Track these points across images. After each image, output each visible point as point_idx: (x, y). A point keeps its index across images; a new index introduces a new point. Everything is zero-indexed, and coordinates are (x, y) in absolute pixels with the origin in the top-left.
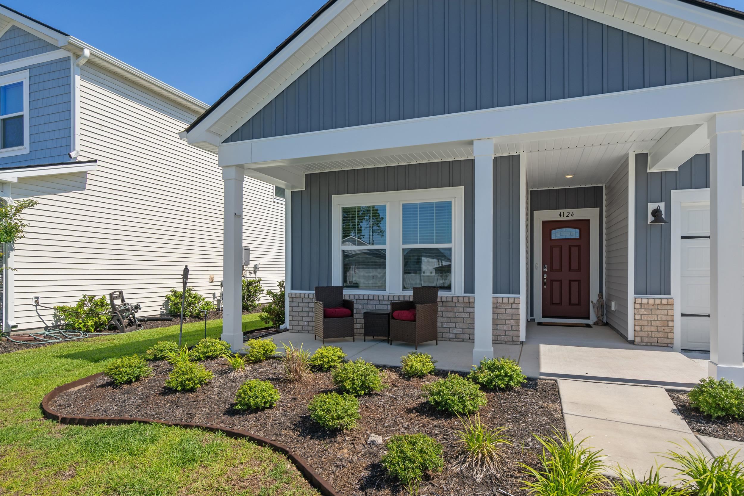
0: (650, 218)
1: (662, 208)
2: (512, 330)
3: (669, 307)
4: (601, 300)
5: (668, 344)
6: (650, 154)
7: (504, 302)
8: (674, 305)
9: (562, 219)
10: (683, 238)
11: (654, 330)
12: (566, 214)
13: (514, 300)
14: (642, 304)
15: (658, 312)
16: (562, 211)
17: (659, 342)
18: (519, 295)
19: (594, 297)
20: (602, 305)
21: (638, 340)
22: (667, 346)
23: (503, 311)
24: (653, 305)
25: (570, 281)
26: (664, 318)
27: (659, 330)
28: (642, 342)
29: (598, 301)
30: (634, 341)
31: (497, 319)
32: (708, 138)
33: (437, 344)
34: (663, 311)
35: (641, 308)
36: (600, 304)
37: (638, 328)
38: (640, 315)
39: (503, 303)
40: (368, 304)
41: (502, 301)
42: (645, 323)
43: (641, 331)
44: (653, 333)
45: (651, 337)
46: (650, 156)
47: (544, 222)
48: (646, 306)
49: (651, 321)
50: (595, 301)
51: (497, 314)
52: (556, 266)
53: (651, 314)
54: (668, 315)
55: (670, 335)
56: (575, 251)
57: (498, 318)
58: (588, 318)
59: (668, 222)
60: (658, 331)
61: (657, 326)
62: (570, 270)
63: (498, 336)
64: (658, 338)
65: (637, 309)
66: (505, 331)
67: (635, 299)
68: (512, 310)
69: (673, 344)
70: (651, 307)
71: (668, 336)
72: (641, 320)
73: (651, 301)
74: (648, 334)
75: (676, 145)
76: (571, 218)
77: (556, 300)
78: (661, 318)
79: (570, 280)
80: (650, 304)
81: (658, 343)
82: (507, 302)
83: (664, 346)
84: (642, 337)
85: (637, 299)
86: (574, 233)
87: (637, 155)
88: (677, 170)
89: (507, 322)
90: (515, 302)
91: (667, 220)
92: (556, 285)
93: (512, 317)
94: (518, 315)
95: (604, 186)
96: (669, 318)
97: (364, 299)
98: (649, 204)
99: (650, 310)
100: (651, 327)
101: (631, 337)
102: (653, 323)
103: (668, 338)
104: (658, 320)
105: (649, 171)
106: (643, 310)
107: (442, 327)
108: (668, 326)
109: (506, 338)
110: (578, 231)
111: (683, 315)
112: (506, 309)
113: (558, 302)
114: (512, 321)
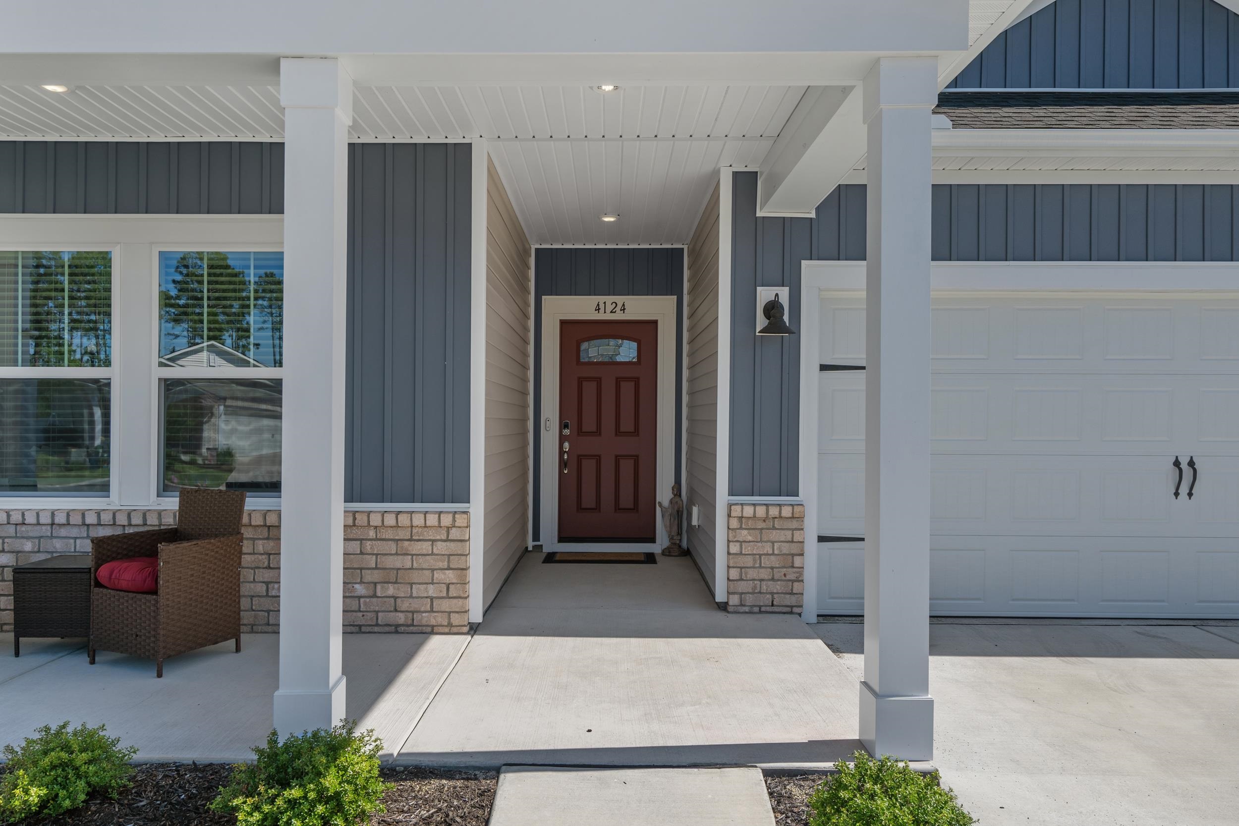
0: (761, 322)
1: (784, 300)
2: (448, 597)
3: (794, 524)
4: (677, 499)
5: (792, 607)
6: (762, 173)
7: (428, 524)
8: (806, 519)
9: (601, 316)
10: (824, 368)
11: (766, 577)
12: (609, 308)
13: (454, 518)
14: (742, 517)
15: (774, 535)
16: (601, 299)
17: (775, 603)
18: (466, 505)
19: (664, 494)
20: (678, 512)
21: (734, 600)
22: (791, 613)
23: (425, 547)
24: (764, 521)
25: (618, 458)
26: (786, 548)
27: (776, 577)
28: (742, 605)
29: (671, 501)
30: (727, 603)
31: (412, 569)
32: (864, 123)
33: (238, 649)
34: (783, 532)
35: (741, 528)
36: (676, 508)
37: (734, 574)
38: (738, 544)
39: (426, 527)
40: (52, 537)
41: (423, 521)
42: (749, 561)
43: (741, 579)
44: (764, 583)
45: (760, 593)
46: (761, 180)
47: (563, 323)
48: (750, 522)
49: (760, 555)
50: (666, 503)
51: (412, 555)
52: (589, 424)
53: (761, 541)
54: (792, 542)
55: (797, 587)
56: (627, 389)
57: (415, 565)
58: (652, 540)
59: (794, 331)
60: (773, 579)
61: (772, 568)
62: (618, 432)
63: (413, 612)
64: (772, 594)
65: (733, 529)
66: (432, 599)
67: (730, 506)
68: (448, 543)
69: (801, 606)
70: (761, 525)
71: (792, 590)
72: (741, 554)
73: (761, 512)
74: (755, 587)
75: (806, 146)
76: (619, 316)
77: (588, 500)
78: (779, 548)
79: (616, 456)
80: (759, 519)
81: (773, 605)
82: (436, 524)
83: (784, 613)
84: (742, 593)
85: (733, 507)
86: (627, 351)
87: (735, 174)
88: (813, 215)
89: (436, 575)
90: (457, 524)
91: (793, 329)
92: (589, 466)
93: (449, 562)
94: (463, 558)
95: (686, 247)
96: (794, 549)
97: (38, 524)
98: (759, 289)
99: (758, 532)
100: (761, 570)
101: (720, 596)
102: (766, 562)
103: (792, 593)
104: (773, 554)
105: (759, 214)
106: (745, 532)
107: (267, 595)
108: (793, 567)
109: (435, 618)
110: (634, 345)
111: (822, 539)
112: (433, 541)
113: (593, 505)
114: (447, 572)
